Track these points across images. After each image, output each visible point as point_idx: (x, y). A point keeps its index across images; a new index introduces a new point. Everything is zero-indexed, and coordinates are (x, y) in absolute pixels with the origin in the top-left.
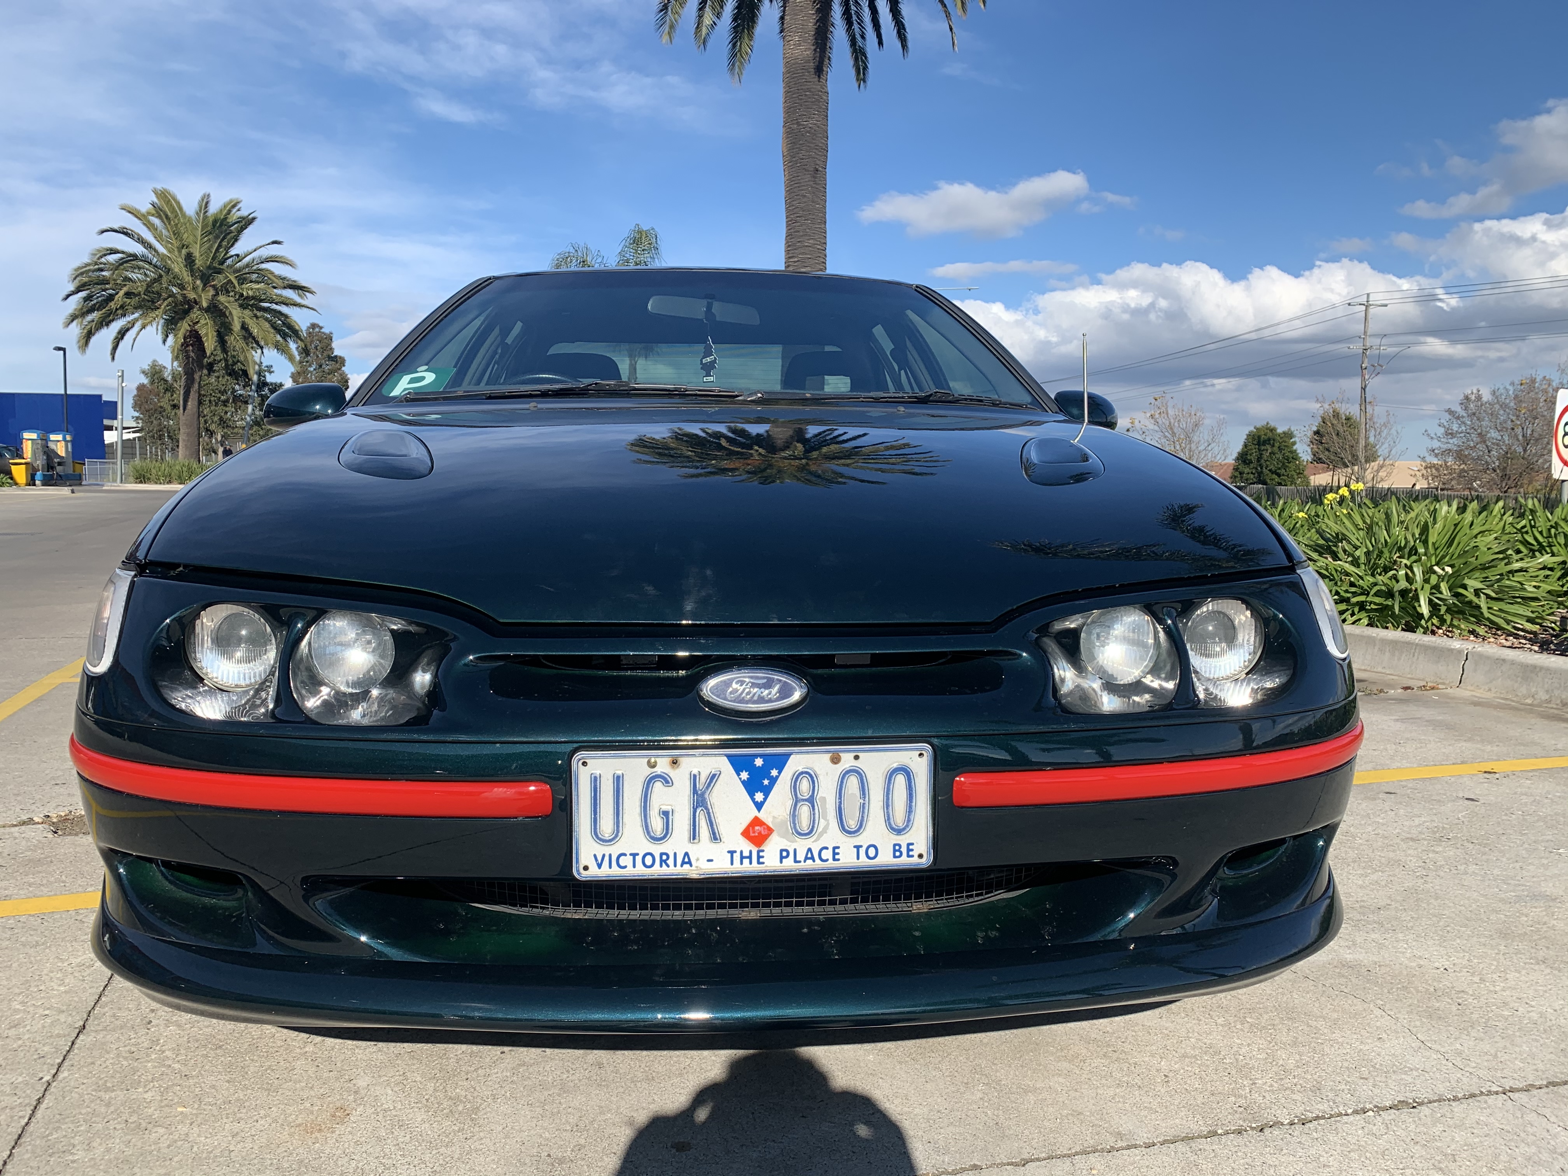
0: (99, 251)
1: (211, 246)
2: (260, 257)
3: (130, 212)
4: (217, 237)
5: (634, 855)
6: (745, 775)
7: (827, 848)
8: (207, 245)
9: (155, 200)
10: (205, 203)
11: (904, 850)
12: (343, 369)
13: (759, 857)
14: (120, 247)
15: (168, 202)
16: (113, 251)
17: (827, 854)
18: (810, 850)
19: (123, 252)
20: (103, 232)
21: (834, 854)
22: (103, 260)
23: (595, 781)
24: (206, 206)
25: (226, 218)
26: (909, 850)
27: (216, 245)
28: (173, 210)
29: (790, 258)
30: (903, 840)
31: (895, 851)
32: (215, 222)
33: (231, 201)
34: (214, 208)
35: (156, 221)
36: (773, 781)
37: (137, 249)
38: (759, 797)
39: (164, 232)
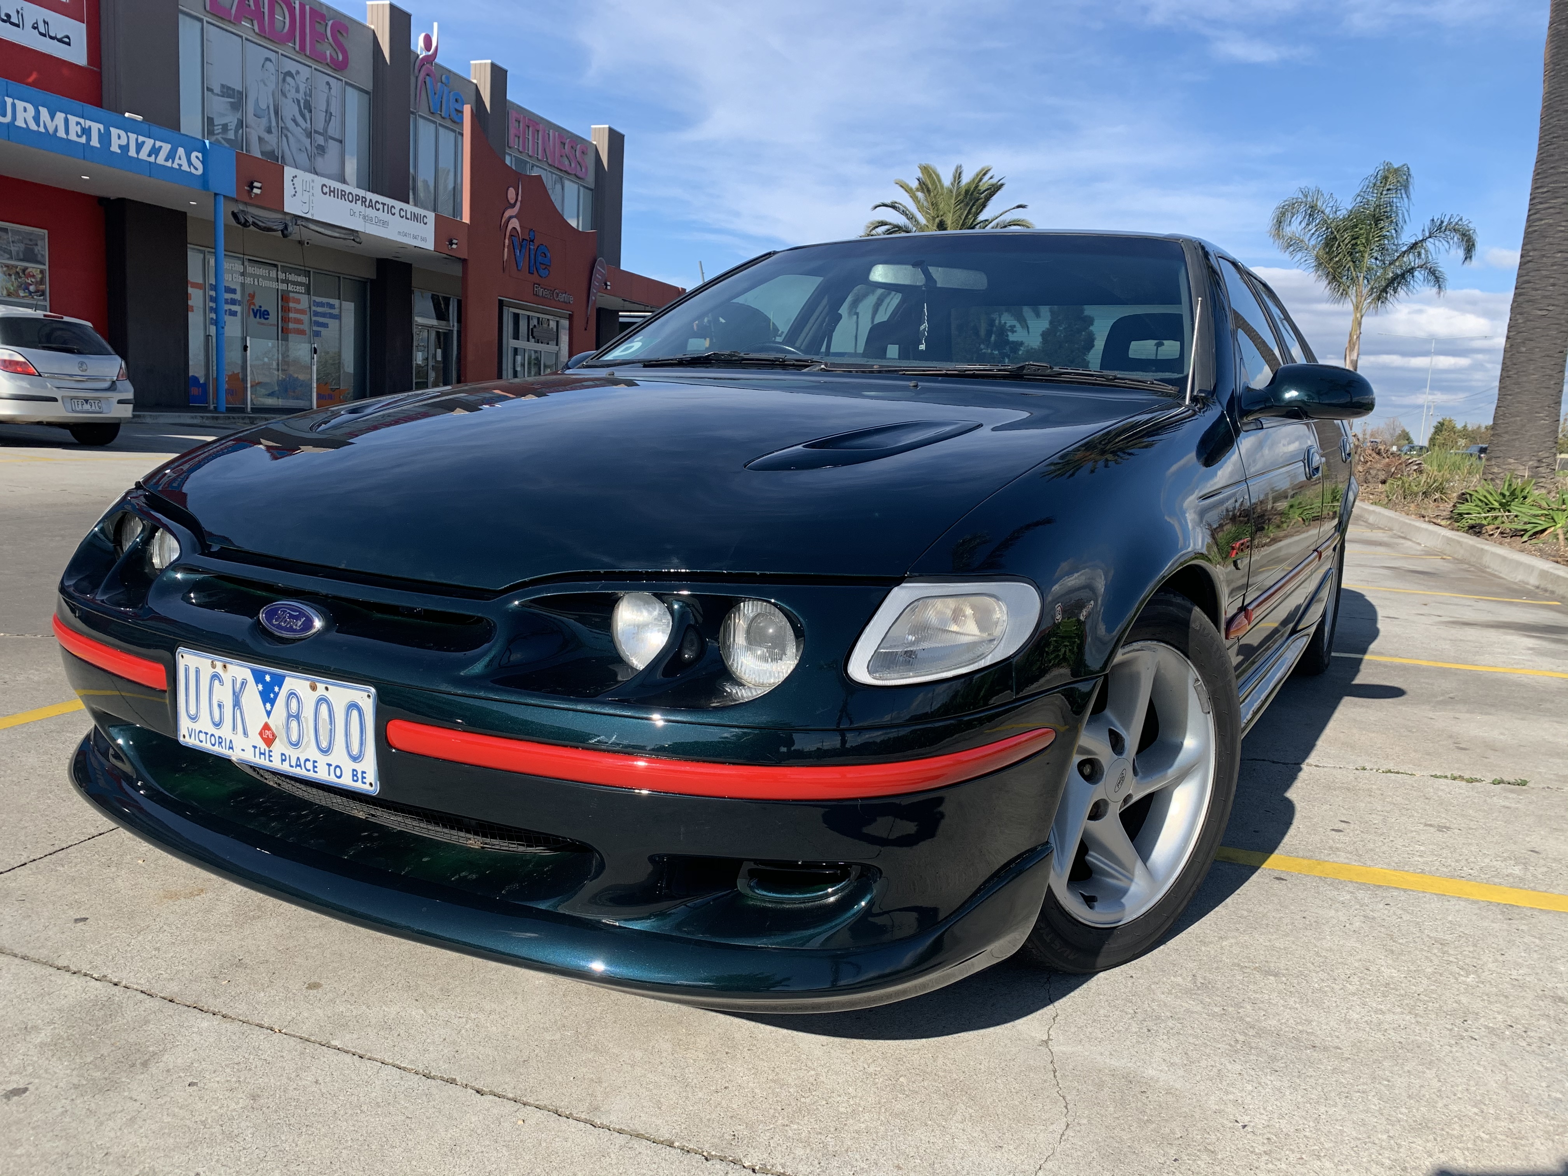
0: (872, 224)
1: (962, 214)
2: (1004, 221)
3: (902, 186)
4: (967, 204)
5: (206, 734)
6: (260, 687)
7: (309, 760)
8: (958, 213)
9: (921, 175)
10: (958, 175)
11: (359, 775)
12: (1091, 328)
13: (270, 756)
14: (888, 220)
15: (930, 176)
16: (883, 224)
17: (309, 765)
18: (298, 758)
19: (890, 224)
20: (876, 207)
21: (315, 767)
22: (874, 232)
23: (187, 670)
24: (959, 177)
25: (977, 187)
26: (363, 778)
27: (966, 212)
28: (934, 183)
29: (1537, 188)
30: (359, 767)
31: (354, 775)
32: (967, 192)
33: (983, 170)
34: (966, 179)
35: (920, 195)
36: (276, 695)
37: (901, 220)
38: (268, 706)
39: (925, 204)
